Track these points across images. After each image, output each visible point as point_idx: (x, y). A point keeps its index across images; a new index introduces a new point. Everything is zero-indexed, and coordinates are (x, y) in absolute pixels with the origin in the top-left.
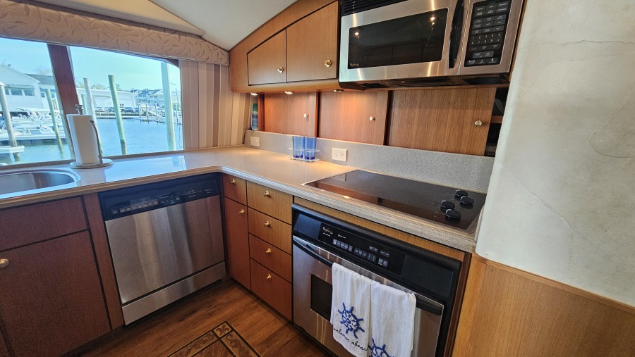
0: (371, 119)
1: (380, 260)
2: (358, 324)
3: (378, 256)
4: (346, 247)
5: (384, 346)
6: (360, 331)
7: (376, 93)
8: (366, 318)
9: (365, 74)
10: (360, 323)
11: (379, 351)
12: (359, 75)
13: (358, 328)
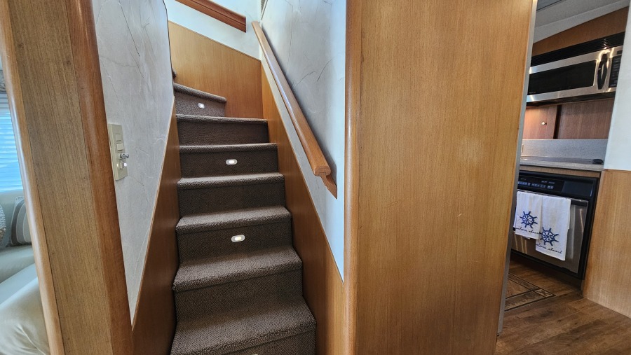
0: (543, 123)
1: (549, 187)
2: (533, 220)
3: (547, 184)
4: (526, 184)
5: (550, 229)
6: (534, 224)
7: (548, 108)
8: (539, 217)
9: (536, 98)
10: (535, 219)
11: (547, 233)
12: (532, 98)
13: (533, 222)
